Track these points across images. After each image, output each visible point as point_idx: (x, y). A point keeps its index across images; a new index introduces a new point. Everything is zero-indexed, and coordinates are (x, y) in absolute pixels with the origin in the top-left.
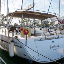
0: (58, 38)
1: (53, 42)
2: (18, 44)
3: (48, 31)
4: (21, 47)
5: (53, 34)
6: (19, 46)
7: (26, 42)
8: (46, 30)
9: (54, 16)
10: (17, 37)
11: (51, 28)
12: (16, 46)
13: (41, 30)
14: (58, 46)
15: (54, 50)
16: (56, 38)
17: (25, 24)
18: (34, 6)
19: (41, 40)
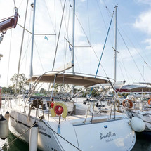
0: (114, 119)
1: (106, 127)
2: (45, 130)
3: (97, 106)
4: (49, 136)
5: (105, 112)
6: (45, 134)
7: (59, 127)
8: (94, 105)
9: (106, 82)
10: (43, 117)
11: (102, 100)
12: (41, 133)
13: (85, 103)
14: (114, 135)
15: (107, 141)
16: (110, 120)
17: (59, 91)
18: (73, 65)
19: (84, 123)
